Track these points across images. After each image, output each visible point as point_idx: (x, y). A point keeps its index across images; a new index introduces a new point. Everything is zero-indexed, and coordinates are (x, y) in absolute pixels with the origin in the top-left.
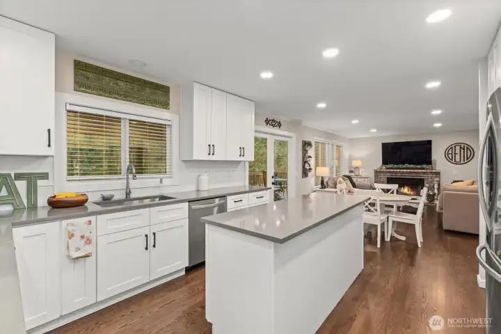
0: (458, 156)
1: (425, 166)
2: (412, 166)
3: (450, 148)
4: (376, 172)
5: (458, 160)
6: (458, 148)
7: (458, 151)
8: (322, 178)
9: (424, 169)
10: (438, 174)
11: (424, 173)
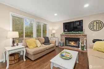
0: (95, 27)
1: (80, 32)
4: (61, 35)
5: (95, 29)
6: (95, 23)
7: (95, 24)
8: (13, 39)
9: (79, 33)
10: (86, 36)
11: (80, 35)
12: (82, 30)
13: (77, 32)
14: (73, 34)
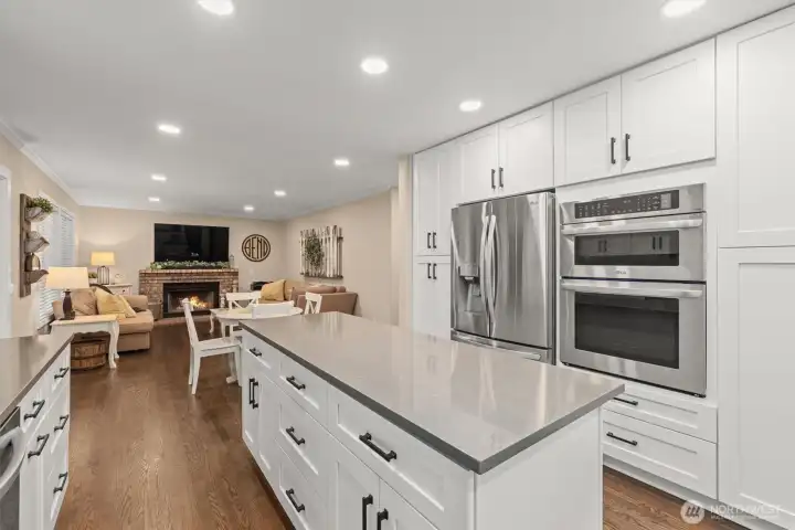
0: (255, 251)
1: (220, 263)
2: (202, 263)
3: (247, 240)
4: (144, 275)
5: (255, 256)
6: (255, 240)
7: (255, 246)
8: (68, 293)
9: (220, 268)
10: (236, 274)
11: (220, 274)
12: (224, 257)
13: (213, 264)
14: (194, 271)
